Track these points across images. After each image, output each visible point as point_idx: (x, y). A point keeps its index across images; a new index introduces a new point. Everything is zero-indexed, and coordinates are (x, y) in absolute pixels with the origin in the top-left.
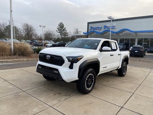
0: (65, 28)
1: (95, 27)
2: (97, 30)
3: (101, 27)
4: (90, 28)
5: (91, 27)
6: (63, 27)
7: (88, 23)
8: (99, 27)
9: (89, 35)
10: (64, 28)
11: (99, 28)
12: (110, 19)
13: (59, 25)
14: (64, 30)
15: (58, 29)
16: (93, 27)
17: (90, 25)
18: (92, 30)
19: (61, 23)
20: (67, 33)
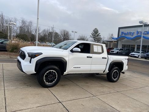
0: (100, 33)
1: (126, 32)
2: (128, 35)
3: (134, 33)
4: (120, 34)
5: (122, 33)
6: (98, 32)
7: (119, 28)
8: (131, 32)
9: (119, 40)
10: (98, 34)
11: (131, 34)
12: (142, 24)
13: (93, 31)
14: (98, 35)
15: (93, 35)
16: (125, 32)
17: (121, 30)
18: (123, 35)
19: (96, 29)
20: (101, 39)
